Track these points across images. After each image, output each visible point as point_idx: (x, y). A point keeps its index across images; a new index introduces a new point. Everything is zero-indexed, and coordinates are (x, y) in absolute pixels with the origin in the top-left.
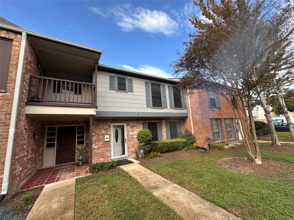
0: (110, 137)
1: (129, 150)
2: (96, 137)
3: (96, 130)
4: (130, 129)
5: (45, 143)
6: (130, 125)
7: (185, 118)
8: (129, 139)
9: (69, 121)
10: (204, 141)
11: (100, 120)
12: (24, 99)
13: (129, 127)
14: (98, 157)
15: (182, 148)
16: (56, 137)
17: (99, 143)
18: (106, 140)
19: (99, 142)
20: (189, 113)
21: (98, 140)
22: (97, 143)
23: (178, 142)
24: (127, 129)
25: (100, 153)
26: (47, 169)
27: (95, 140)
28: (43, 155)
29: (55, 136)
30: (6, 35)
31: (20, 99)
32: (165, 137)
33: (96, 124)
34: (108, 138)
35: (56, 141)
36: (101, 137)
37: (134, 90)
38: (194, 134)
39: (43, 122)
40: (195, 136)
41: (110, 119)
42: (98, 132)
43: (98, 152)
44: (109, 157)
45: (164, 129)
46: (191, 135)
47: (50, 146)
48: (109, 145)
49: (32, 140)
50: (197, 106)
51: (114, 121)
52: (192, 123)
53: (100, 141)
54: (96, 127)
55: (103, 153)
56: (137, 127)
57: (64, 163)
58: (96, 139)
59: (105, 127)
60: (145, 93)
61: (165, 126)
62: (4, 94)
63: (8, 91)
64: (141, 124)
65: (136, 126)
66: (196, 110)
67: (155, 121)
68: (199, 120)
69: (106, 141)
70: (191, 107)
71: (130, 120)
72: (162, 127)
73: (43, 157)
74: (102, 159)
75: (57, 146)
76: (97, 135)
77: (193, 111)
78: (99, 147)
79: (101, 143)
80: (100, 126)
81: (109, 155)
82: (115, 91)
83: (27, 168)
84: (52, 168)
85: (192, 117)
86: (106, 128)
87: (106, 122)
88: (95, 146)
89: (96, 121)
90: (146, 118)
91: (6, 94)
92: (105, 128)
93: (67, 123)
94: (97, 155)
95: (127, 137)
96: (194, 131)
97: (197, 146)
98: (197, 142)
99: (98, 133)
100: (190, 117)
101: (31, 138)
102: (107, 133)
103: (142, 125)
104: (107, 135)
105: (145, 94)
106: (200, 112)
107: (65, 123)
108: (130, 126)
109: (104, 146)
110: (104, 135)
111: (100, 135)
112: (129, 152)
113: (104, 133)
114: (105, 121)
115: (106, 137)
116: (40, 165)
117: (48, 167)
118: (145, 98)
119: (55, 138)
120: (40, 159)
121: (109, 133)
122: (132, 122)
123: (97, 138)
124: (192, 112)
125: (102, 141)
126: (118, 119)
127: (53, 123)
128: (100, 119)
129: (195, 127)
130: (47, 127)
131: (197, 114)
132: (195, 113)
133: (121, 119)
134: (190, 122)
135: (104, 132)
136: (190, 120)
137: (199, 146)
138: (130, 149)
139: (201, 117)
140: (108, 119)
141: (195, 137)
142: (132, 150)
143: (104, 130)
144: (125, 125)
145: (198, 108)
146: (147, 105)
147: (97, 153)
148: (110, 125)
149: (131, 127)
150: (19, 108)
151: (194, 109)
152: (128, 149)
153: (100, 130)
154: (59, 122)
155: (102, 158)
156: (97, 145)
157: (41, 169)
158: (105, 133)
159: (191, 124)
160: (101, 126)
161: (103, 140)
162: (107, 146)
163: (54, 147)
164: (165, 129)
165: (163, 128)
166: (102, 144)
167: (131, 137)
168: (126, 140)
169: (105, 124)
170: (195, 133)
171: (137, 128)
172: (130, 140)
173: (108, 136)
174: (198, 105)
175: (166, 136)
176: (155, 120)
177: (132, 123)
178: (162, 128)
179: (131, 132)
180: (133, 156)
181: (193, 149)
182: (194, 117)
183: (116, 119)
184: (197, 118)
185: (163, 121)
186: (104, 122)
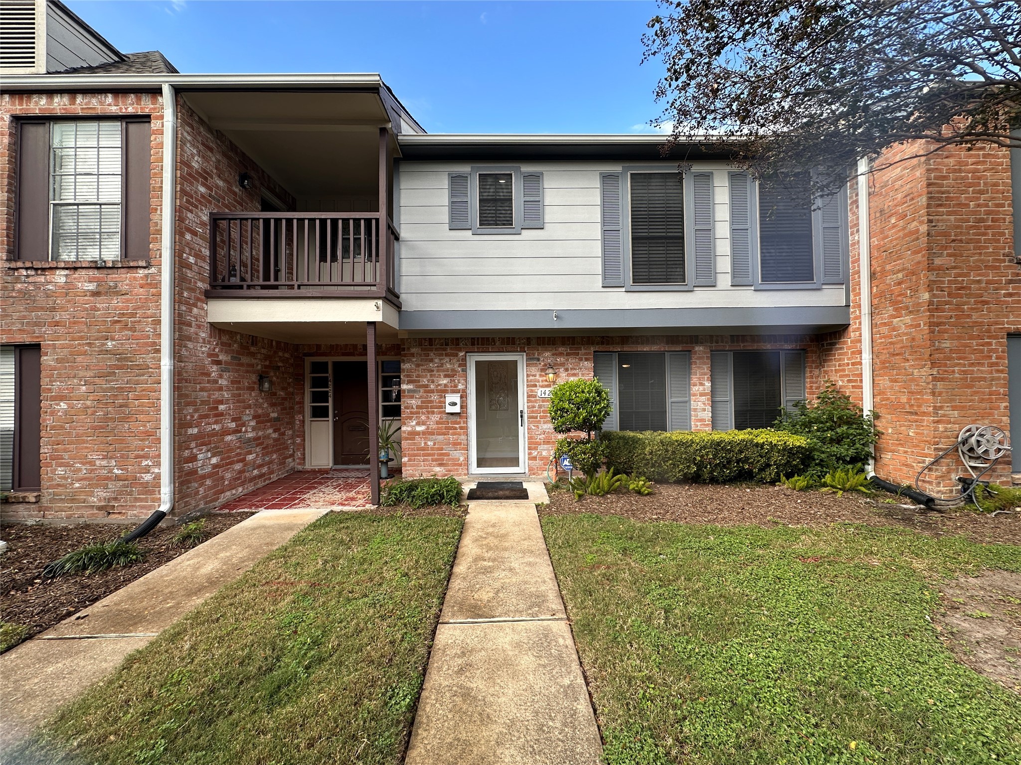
0: (462, 402)
1: (535, 453)
2: (421, 397)
3: (419, 376)
4: (538, 377)
5: (308, 405)
6: (538, 360)
7: (835, 333)
8: (533, 412)
9: (357, 345)
10: (928, 460)
11: (431, 341)
12: (196, 283)
13: (534, 370)
14: (427, 460)
15: (778, 474)
16: (330, 390)
17: (428, 418)
18: (450, 409)
19: (428, 412)
20: (860, 306)
21: (427, 407)
22: (423, 417)
23: (757, 445)
24: (528, 376)
25: (432, 449)
26: (314, 472)
27: (418, 407)
28: (304, 437)
29: (328, 387)
30: (135, 106)
31: (179, 281)
32: (702, 420)
33: (421, 355)
34: (454, 404)
35: (330, 399)
36: (435, 397)
37: (548, 218)
38: (877, 416)
39: (297, 347)
40: (880, 425)
41: (465, 339)
42: (425, 381)
43: (425, 443)
44: (460, 465)
45: (702, 384)
46: (854, 420)
47: (319, 413)
48: (461, 428)
49: (253, 394)
50: (909, 259)
51: (478, 344)
52: (866, 357)
53: (433, 413)
54: (418, 366)
55: (442, 449)
56: (567, 370)
57: (354, 464)
58: (419, 403)
59: (448, 366)
60: (599, 226)
61: (706, 369)
62: (146, 271)
63: (153, 263)
64: (587, 360)
65: (562, 365)
66: (900, 283)
67: (655, 348)
68: (913, 339)
69: (452, 414)
70: (873, 276)
71: (538, 344)
72: (690, 373)
73: (304, 440)
74: (437, 469)
75: (335, 416)
76: (422, 390)
77: (881, 295)
78: (428, 428)
79: (435, 418)
80: (432, 360)
81: (462, 459)
82: (470, 232)
83: (243, 460)
84: (326, 472)
85: (873, 326)
86: (453, 370)
87: (451, 349)
88: (418, 424)
89: (421, 345)
90: (610, 335)
91: (150, 272)
92: (447, 370)
93: (352, 351)
94: (424, 455)
95: (528, 407)
96: (878, 399)
97: (882, 475)
98: (887, 457)
99: (427, 386)
100: (859, 329)
101: (251, 389)
102: (456, 386)
103: (589, 365)
104: (453, 392)
105: (596, 232)
106: (926, 296)
107: (348, 351)
108: (540, 367)
109: (446, 428)
110: (443, 392)
111: (432, 391)
112: (534, 458)
113: (446, 385)
114: (447, 344)
115: (451, 398)
116: (299, 458)
117: (317, 468)
118: (597, 249)
119: (327, 392)
120: (299, 444)
121: (460, 387)
122: (547, 350)
123: (422, 402)
124: (876, 301)
125: (440, 413)
126: (493, 339)
127: (318, 350)
128: (430, 339)
129: (884, 382)
130: (309, 360)
131: (907, 308)
132: (894, 303)
133: (503, 339)
134: (860, 352)
135: (445, 382)
136: (860, 341)
137: (899, 480)
138: (536, 449)
139: (931, 324)
140: (457, 339)
141: (878, 434)
142: (544, 453)
143: (446, 376)
144: (521, 359)
145: (913, 273)
146: (605, 278)
147: (423, 449)
148: (464, 359)
149: (542, 370)
150: (177, 307)
151: (891, 279)
152: (529, 449)
153: (431, 376)
154: (332, 346)
155: (440, 465)
156: (424, 423)
157: (301, 469)
158: (449, 385)
159: (861, 364)
160: (436, 360)
161: (441, 407)
162: (456, 429)
163: (328, 416)
164: (708, 384)
165: (694, 379)
166: (437, 423)
167: (540, 407)
168: (522, 416)
169: (447, 355)
170: (882, 412)
171: (568, 375)
172: (536, 417)
173: (456, 398)
174: (919, 257)
175: (708, 415)
176: (653, 343)
177: (547, 354)
178: (690, 379)
179: (543, 389)
180: (545, 474)
181: (844, 490)
182: (885, 324)
183: (488, 339)
184: (903, 329)
185: (699, 349)
186: (445, 350)
